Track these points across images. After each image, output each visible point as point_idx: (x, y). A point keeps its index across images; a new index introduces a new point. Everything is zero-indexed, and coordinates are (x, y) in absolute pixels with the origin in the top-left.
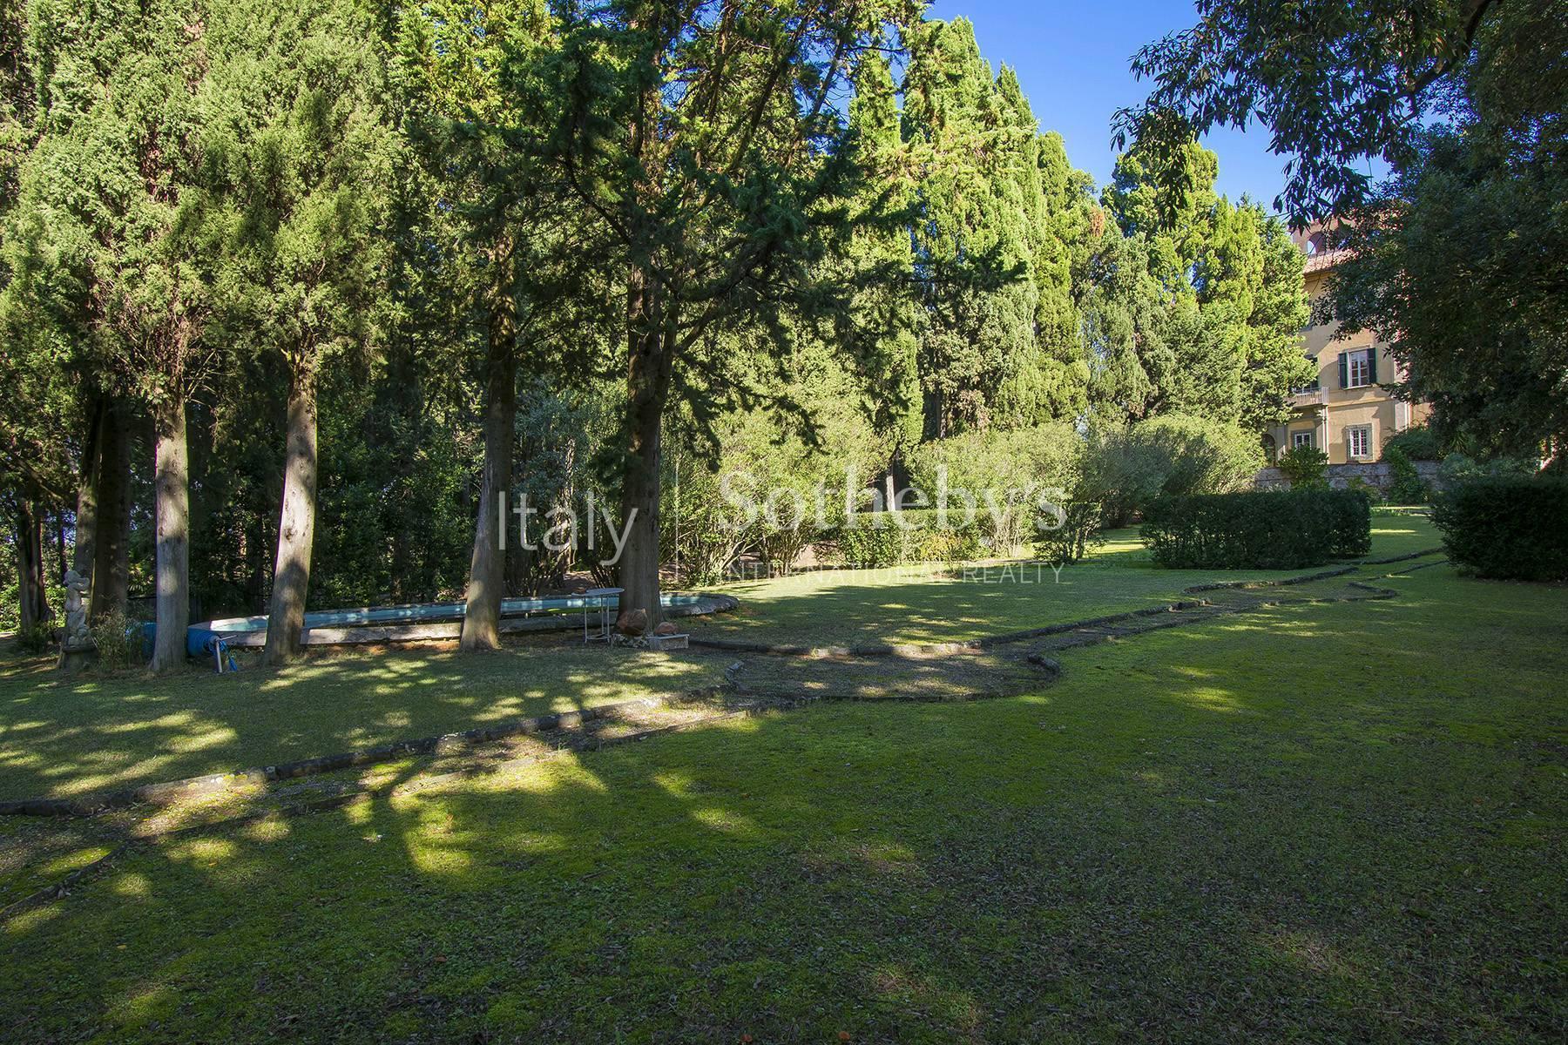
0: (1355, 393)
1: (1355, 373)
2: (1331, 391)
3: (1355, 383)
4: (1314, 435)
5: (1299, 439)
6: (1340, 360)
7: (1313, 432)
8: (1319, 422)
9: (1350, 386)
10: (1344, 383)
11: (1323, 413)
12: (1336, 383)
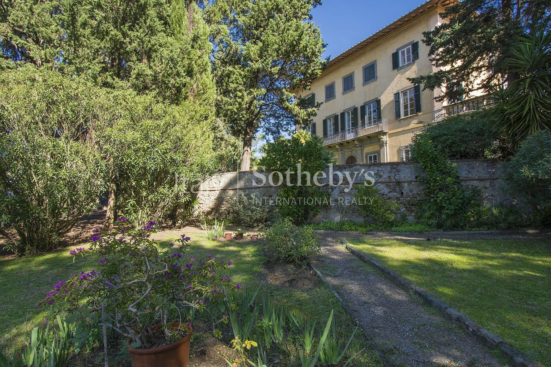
0: (406, 122)
1: (406, 107)
2: (390, 122)
3: (406, 114)
4: (379, 155)
5: (370, 157)
6: (395, 98)
7: (379, 152)
8: (382, 145)
9: (402, 117)
10: (398, 115)
11: (385, 138)
12: (392, 116)
